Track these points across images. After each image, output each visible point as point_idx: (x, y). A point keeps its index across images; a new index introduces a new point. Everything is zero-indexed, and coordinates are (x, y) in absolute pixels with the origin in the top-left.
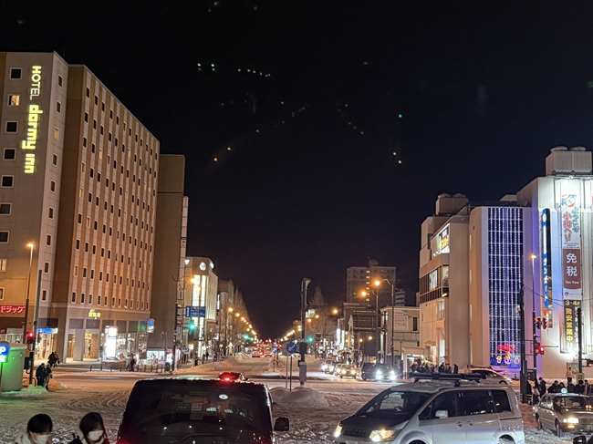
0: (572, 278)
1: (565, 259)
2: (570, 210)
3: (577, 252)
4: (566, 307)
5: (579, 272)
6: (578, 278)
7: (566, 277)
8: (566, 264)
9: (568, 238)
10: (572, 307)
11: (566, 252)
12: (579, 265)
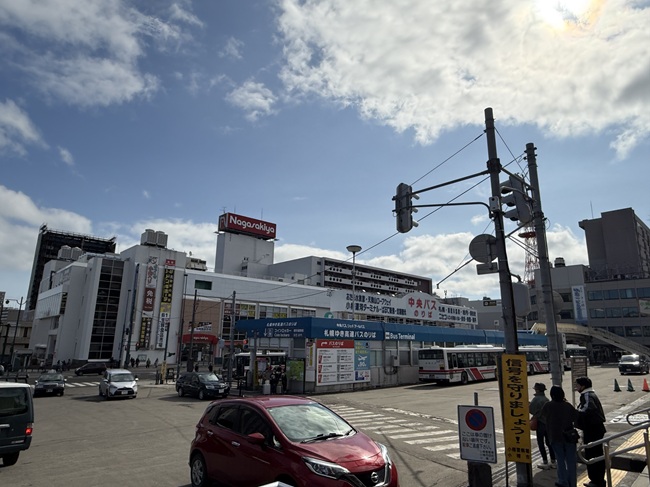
0: (149, 305)
1: (146, 293)
2: (153, 266)
3: (154, 290)
4: (143, 322)
5: (153, 302)
6: (152, 305)
7: (145, 304)
8: (146, 297)
9: (150, 282)
10: (146, 322)
11: (147, 290)
12: (153, 298)
